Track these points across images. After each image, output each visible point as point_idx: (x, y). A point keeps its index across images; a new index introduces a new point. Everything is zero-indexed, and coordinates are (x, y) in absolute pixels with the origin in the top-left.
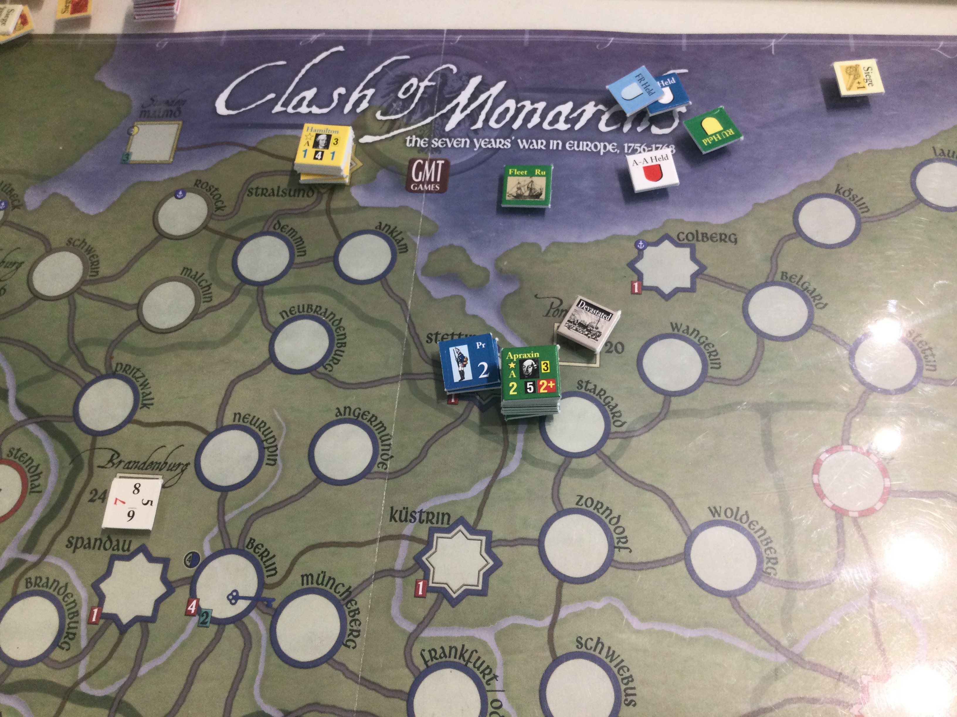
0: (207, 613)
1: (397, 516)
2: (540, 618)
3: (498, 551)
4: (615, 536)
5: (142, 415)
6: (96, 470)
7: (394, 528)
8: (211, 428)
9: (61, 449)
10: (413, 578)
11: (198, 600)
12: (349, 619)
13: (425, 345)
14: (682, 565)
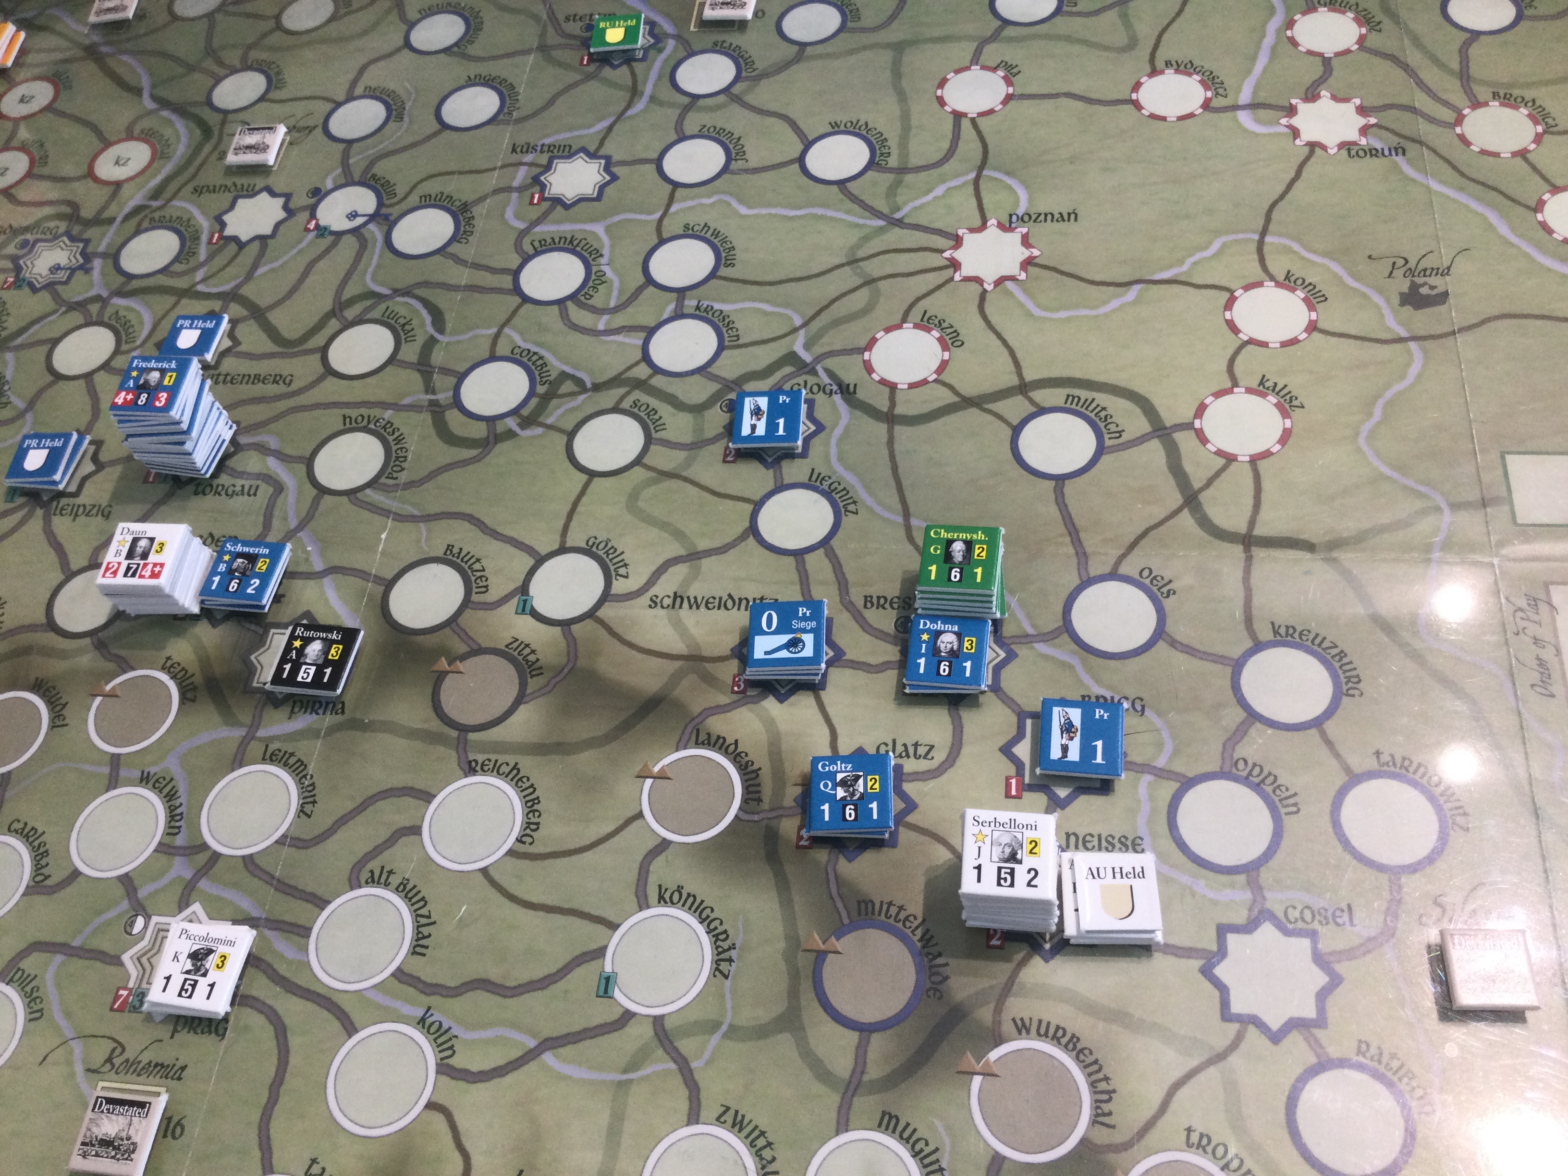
0: (325, 228)
1: (519, 150)
2: (650, 213)
3: (615, 170)
4: (733, 152)
5: (274, 95)
6: (225, 137)
7: (515, 158)
8: (341, 98)
9: (192, 125)
10: (530, 191)
11: (317, 220)
12: (463, 223)
13: (562, 22)
14: (796, 166)
